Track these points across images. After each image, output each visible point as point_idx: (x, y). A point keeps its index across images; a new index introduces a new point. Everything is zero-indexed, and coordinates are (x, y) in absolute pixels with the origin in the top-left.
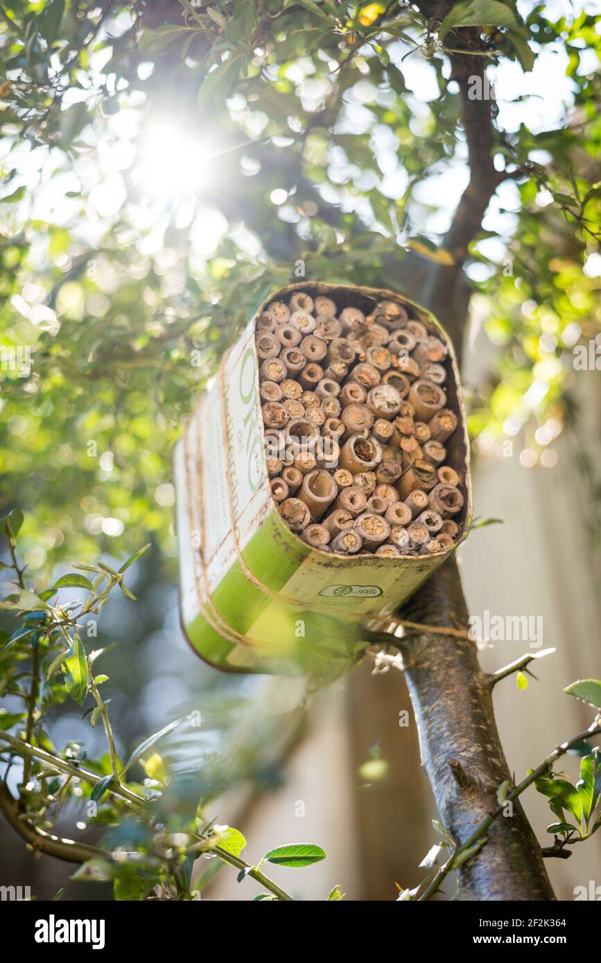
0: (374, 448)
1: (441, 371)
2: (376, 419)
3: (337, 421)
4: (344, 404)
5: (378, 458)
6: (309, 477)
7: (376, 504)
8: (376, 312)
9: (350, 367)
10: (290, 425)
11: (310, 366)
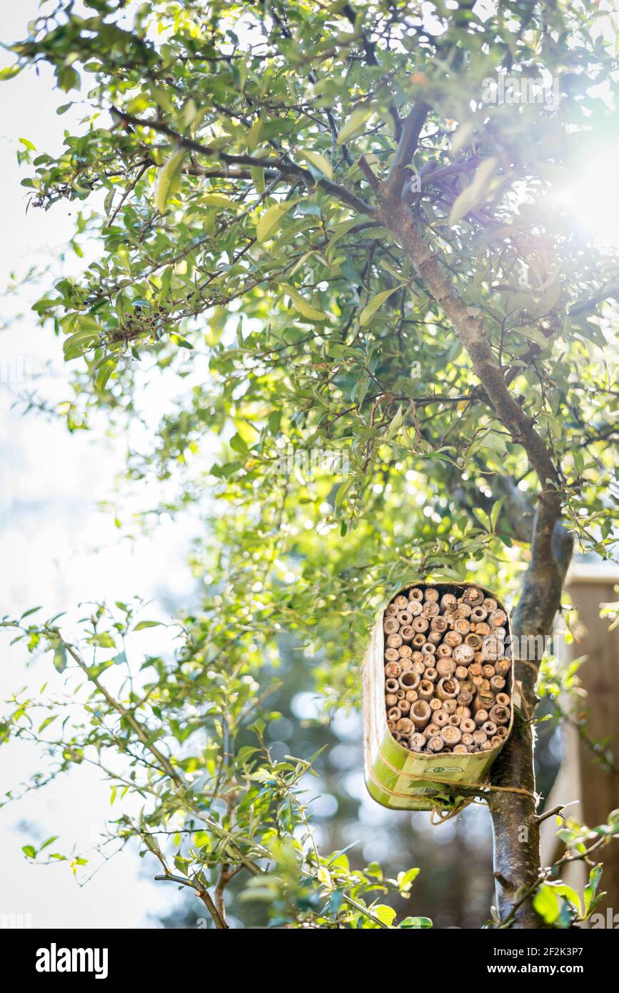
0: (455, 685)
1: (503, 631)
2: (458, 665)
3: (433, 670)
4: (437, 658)
5: (457, 692)
6: (414, 705)
7: (454, 721)
8: (464, 596)
9: (443, 635)
10: (403, 674)
11: (418, 636)
